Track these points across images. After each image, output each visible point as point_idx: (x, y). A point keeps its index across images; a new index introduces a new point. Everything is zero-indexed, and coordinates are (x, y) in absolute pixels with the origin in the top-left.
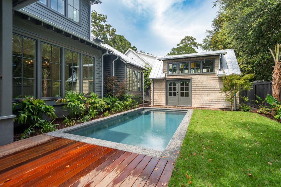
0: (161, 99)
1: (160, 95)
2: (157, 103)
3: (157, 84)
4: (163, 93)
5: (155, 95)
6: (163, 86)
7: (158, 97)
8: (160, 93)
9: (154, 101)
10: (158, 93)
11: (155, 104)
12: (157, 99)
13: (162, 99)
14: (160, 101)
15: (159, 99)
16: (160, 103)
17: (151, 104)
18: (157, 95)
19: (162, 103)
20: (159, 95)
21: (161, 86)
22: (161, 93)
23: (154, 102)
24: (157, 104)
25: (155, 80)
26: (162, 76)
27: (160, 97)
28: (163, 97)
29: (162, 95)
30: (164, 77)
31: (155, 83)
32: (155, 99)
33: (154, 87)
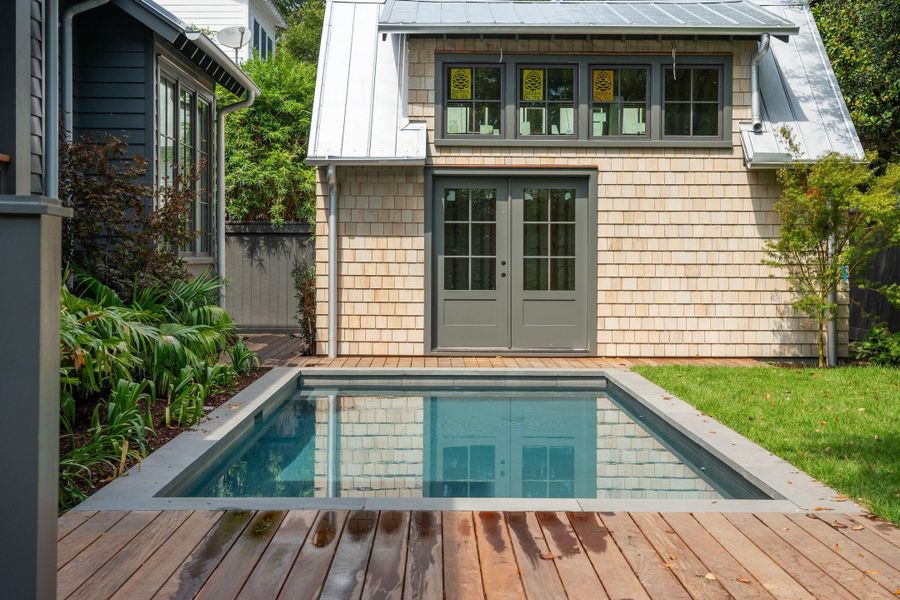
0: (389, 309)
1: (387, 283)
2: (360, 335)
3: (363, 203)
4: (404, 269)
5: (347, 282)
6: (407, 216)
7: (368, 296)
8: (382, 269)
9: (344, 322)
10: (371, 270)
11: (345, 349)
12: (361, 309)
13: (400, 310)
14: (381, 322)
15: (375, 309)
16: (386, 336)
17: (323, 348)
18: (360, 282)
19: (400, 336)
20: (375, 283)
21: (395, 216)
22: (394, 269)
23: (347, 335)
24: (365, 349)
25: (352, 177)
26: (408, 143)
27: (382, 296)
28: (404, 296)
29: (399, 283)
31: (346, 191)
32: (346, 309)
33: (342, 226)
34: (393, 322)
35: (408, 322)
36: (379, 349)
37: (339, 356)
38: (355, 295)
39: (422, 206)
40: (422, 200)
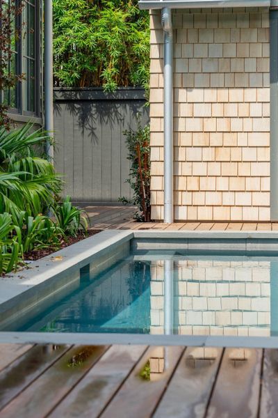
0: (230, 169)
1: (229, 139)
2: (199, 198)
4: (248, 125)
5: (184, 139)
6: (251, 65)
7: (208, 154)
8: (223, 124)
9: (182, 184)
10: (210, 125)
11: (182, 214)
12: (200, 169)
13: (244, 169)
14: (222, 184)
15: (215, 169)
16: (228, 199)
18: (199, 139)
19: (243, 199)
20: (215, 140)
21: (237, 66)
22: (236, 125)
25: (189, 23)
27: (223, 155)
28: (248, 154)
29: (242, 139)
31: (182, 38)
32: (184, 169)
33: (178, 77)
34: (235, 184)
35: (252, 184)
36: (220, 214)
37: (176, 221)
38: (193, 154)
39: (267, 54)
40: (267, 47)
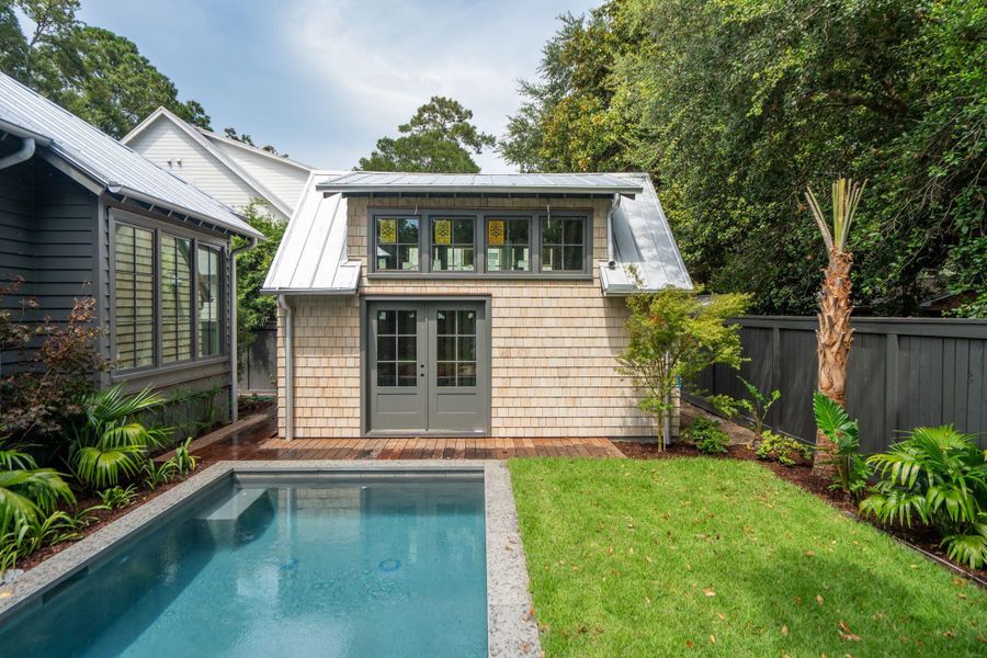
0: (333, 403)
1: (332, 383)
2: (311, 423)
3: (312, 322)
4: (345, 372)
5: (300, 382)
6: (347, 332)
7: (318, 392)
8: (328, 373)
9: (299, 413)
10: (319, 373)
11: (300, 433)
12: (313, 402)
13: (342, 403)
14: (328, 413)
15: (323, 402)
16: (331, 423)
17: (282, 433)
18: (311, 382)
19: (342, 423)
20: (323, 383)
21: (338, 332)
22: (337, 372)
23: (299, 422)
25: (300, 302)
26: (342, 276)
27: (328, 393)
28: (345, 392)
29: (341, 382)
30: (353, 286)
31: (299, 314)
32: (299, 403)
33: (297, 340)
34: (336, 413)
35: (347, 412)
36: (325, 433)
37: (294, 438)
38: (307, 392)
39: (358, 325)
40: (358, 319)
